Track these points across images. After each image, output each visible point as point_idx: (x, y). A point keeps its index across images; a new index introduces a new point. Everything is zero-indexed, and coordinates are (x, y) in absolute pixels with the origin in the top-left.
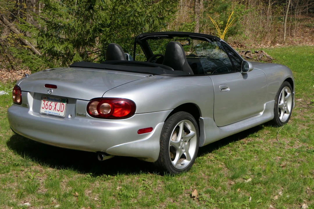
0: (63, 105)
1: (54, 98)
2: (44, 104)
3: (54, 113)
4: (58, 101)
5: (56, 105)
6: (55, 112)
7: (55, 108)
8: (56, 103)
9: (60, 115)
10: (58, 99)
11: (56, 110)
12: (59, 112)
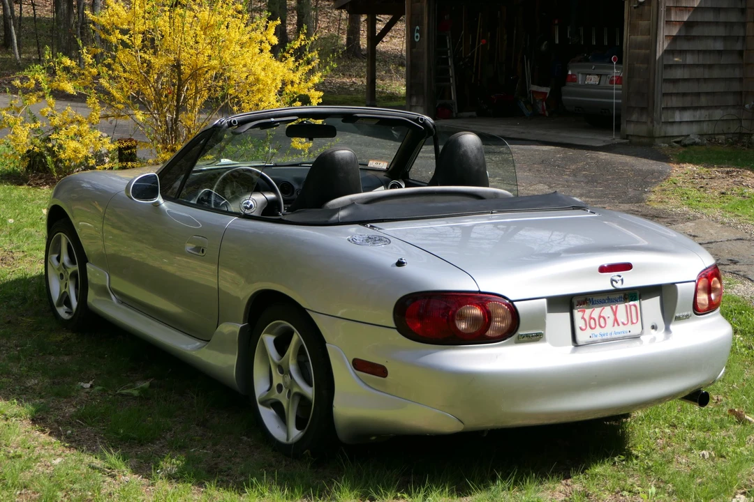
0: (633, 308)
1: (605, 297)
2: (583, 318)
3: (615, 333)
4: (617, 301)
5: (615, 313)
6: (617, 329)
7: (616, 320)
8: (614, 307)
9: (632, 333)
10: (617, 296)
11: (618, 325)
12: (630, 327)
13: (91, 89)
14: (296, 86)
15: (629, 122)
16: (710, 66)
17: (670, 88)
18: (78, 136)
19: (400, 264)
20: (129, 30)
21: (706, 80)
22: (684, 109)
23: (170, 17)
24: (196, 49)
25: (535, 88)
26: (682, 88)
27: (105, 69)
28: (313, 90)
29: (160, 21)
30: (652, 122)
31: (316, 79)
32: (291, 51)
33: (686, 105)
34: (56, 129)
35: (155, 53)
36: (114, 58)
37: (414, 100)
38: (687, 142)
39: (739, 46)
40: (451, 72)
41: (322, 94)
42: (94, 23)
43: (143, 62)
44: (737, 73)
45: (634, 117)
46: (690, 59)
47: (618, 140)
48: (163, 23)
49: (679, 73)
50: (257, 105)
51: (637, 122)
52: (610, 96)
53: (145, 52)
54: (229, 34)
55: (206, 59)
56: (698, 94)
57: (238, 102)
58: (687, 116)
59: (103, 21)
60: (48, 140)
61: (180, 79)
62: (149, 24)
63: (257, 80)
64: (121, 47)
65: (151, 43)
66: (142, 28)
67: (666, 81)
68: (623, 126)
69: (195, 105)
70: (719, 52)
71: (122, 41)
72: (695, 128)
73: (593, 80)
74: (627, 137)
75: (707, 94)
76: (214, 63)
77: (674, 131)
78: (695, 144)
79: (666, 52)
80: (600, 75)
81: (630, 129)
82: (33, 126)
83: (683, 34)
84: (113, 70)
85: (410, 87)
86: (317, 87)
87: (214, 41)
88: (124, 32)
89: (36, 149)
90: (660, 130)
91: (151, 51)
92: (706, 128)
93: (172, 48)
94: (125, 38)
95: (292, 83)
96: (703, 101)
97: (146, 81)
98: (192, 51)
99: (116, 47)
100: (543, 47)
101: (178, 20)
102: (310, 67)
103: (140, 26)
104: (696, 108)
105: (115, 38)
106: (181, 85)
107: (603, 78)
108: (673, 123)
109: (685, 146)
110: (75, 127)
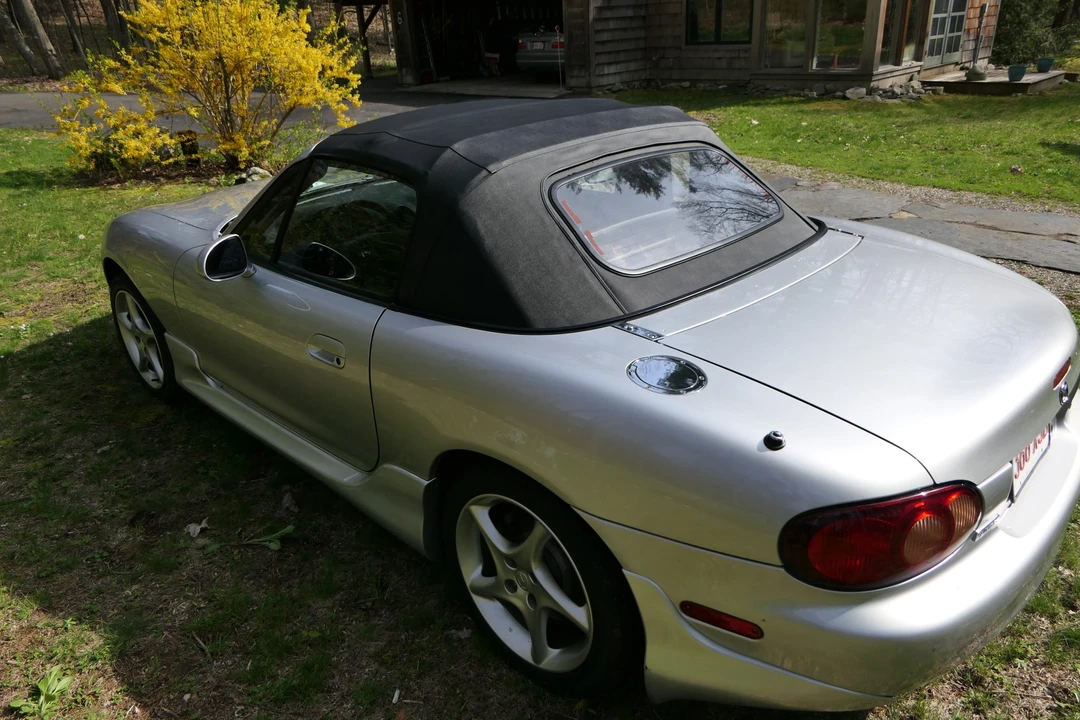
6: (1037, 452)
11: (1037, 446)
13: (141, 87)
14: (335, 70)
15: (572, 77)
16: (625, 29)
17: (600, 49)
18: (137, 134)
19: (773, 442)
20: (166, 27)
21: (623, 40)
22: (610, 64)
23: (204, 13)
24: (236, 42)
25: (488, 55)
26: (608, 47)
27: (151, 68)
28: (351, 73)
29: (195, 17)
30: (589, 75)
31: (352, 62)
32: (325, 37)
33: (612, 61)
34: (116, 129)
35: (196, 48)
36: (157, 56)
37: (404, 70)
38: (615, 89)
39: (642, 12)
40: (428, 47)
41: (360, 76)
42: (132, 24)
43: (187, 57)
44: (642, 34)
45: (575, 73)
46: (612, 25)
47: (564, 92)
48: (197, 17)
49: (605, 37)
50: (301, 90)
51: (577, 77)
52: (556, 58)
53: (186, 48)
54: (264, 25)
55: (247, 50)
56: (618, 52)
57: (283, 89)
58: (613, 69)
59: (138, 20)
60: (107, 140)
61: (225, 72)
62: (184, 21)
63: (300, 68)
64: (161, 44)
65: (189, 38)
66: (179, 24)
67: (597, 43)
68: (567, 81)
69: (244, 95)
70: (630, 18)
71: (161, 38)
72: (617, 78)
73: (539, 46)
74: (571, 88)
75: (624, 51)
76: (256, 54)
77: (604, 81)
78: (620, 90)
79: (595, 20)
80: (544, 42)
81: (573, 82)
82: (89, 130)
83: (606, 5)
84: (159, 67)
85: (399, 59)
86: (354, 70)
87: (251, 33)
88: (162, 30)
89: (99, 151)
90: (595, 81)
91: (192, 46)
92: (625, 77)
93: (211, 42)
94: (164, 36)
95: (331, 68)
96: (622, 57)
97: (193, 76)
98: (232, 44)
99: (157, 45)
100: (491, 23)
101: (212, 14)
102: (344, 51)
103: (176, 23)
104: (617, 63)
105: (155, 36)
106: (227, 77)
107: (547, 44)
108: (603, 75)
109: (614, 92)
110: (131, 127)
